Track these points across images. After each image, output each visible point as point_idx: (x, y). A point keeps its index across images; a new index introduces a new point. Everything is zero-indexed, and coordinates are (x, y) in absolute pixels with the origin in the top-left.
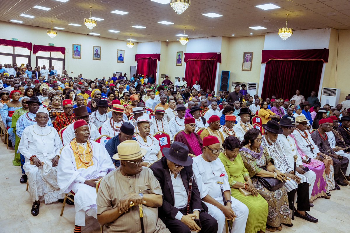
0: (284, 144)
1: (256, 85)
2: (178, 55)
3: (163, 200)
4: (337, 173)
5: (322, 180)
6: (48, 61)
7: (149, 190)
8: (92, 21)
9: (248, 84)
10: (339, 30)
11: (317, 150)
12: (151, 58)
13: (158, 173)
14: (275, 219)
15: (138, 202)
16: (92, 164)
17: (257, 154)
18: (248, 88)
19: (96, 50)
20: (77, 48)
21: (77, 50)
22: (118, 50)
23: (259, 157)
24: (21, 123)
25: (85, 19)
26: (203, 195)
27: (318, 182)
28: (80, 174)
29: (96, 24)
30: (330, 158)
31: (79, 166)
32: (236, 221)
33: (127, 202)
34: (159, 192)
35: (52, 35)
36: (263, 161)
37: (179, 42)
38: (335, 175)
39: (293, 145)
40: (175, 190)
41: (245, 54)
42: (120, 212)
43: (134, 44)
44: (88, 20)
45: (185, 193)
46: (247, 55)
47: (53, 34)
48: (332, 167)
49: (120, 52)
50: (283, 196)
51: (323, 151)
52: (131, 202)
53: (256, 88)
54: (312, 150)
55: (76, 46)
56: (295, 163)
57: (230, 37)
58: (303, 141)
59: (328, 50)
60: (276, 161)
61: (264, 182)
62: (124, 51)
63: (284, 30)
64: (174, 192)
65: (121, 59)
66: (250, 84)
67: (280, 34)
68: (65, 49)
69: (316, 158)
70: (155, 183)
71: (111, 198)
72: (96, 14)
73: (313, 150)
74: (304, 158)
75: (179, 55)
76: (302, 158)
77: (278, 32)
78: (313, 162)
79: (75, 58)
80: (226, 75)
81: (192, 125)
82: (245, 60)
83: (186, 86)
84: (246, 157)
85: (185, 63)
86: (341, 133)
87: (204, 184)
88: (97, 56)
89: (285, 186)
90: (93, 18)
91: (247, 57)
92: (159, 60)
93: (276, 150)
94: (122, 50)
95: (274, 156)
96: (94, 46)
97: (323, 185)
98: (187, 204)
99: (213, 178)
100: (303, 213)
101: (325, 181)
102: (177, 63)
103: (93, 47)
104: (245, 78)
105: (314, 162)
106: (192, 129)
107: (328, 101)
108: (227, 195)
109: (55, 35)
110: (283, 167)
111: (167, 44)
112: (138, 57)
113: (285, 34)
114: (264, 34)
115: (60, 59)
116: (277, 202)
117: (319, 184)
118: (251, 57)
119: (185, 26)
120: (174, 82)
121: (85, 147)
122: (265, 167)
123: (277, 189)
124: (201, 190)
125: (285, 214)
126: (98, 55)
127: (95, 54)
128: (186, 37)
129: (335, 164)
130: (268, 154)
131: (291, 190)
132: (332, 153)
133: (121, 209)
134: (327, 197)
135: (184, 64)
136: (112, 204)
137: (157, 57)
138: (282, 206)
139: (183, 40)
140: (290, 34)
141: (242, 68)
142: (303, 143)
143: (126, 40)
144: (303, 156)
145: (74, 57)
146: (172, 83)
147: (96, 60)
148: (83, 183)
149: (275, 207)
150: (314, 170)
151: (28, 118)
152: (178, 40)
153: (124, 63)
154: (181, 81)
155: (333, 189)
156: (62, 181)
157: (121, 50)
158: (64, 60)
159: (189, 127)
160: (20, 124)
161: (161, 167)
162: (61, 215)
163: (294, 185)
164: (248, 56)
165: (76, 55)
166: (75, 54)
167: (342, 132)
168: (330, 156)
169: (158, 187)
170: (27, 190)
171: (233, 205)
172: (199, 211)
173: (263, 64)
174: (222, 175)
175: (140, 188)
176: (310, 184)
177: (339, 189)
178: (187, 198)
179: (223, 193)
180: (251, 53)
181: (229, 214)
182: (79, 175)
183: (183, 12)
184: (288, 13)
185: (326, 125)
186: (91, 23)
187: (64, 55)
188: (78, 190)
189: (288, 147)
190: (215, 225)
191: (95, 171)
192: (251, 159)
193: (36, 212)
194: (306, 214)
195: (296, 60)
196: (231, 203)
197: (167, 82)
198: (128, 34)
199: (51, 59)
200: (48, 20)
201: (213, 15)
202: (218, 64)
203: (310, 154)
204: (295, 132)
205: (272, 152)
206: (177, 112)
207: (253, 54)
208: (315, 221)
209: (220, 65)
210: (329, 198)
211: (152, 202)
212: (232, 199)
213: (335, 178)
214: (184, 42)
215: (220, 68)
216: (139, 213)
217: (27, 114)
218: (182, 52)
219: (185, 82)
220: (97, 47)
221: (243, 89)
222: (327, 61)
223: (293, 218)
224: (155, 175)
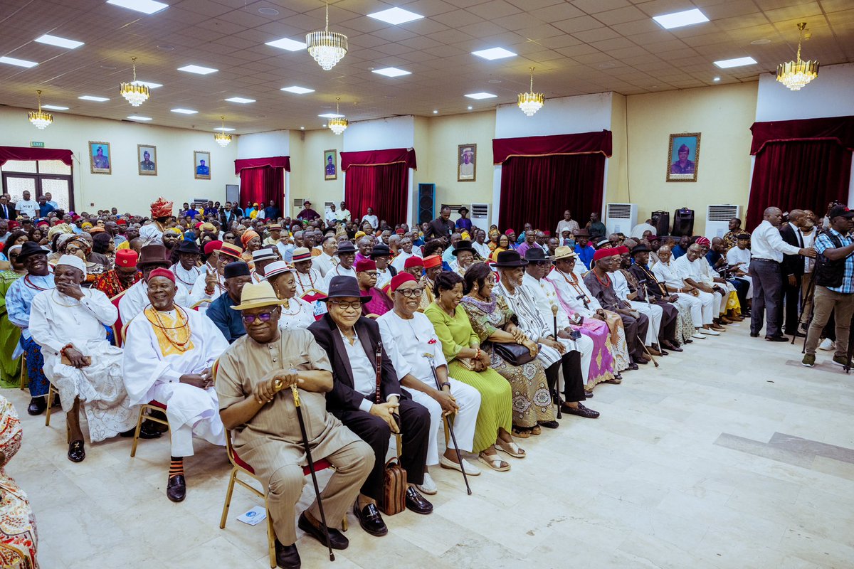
0: (535, 292)
1: (486, 208)
2: (327, 157)
3: (334, 380)
4: (631, 340)
5: (605, 352)
6: (32, 181)
7: (308, 363)
8: (139, 88)
9: (471, 208)
10: (626, 95)
11: (595, 304)
12: (269, 166)
13: (322, 336)
14: (527, 413)
15: (288, 379)
16: (191, 347)
17: (487, 306)
18: (471, 215)
19: (146, 153)
20: (99, 150)
21: (100, 156)
22: (195, 153)
23: (490, 310)
24: (16, 296)
25: (122, 85)
26: (401, 374)
27: (597, 355)
28: (171, 365)
29: (148, 94)
30: (618, 317)
31: (167, 351)
32: (461, 416)
33: (269, 384)
34: (327, 366)
35: (40, 122)
36: (498, 316)
37: (328, 129)
38: (628, 344)
39: (551, 294)
40: (354, 363)
41: (461, 148)
42: (260, 402)
43: (231, 137)
44: (129, 87)
45: (370, 370)
46: (464, 150)
47: (44, 120)
48: (621, 332)
49: (200, 157)
50: (537, 374)
51: (605, 306)
52: (277, 382)
53: (488, 213)
54: (586, 303)
55: (98, 145)
56: (555, 318)
57: (429, 115)
58: (569, 290)
59: (610, 132)
60: (521, 320)
61: (503, 351)
62: (208, 153)
63: (527, 98)
64: (352, 367)
65: (203, 171)
66: (475, 207)
67: (521, 105)
68: (72, 153)
69: (594, 317)
70: (318, 354)
71: (241, 380)
72: (145, 73)
73: (589, 305)
74: (573, 317)
75: (330, 157)
76: (569, 318)
77: (517, 102)
78: (587, 323)
79: (97, 173)
80: (427, 191)
81: (370, 274)
82: (463, 159)
83: (349, 219)
84: (469, 310)
85: (344, 174)
86: (635, 275)
87: (403, 356)
88: (148, 165)
89: (541, 359)
90: (141, 83)
91: (465, 155)
92: (288, 169)
93: (522, 303)
94: (205, 153)
95: (519, 312)
96: (139, 146)
97: (608, 361)
98: (375, 387)
99: (416, 346)
100: (575, 404)
101: (610, 353)
102: (326, 174)
103: (137, 147)
104: (466, 195)
105: (591, 322)
106: (372, 280)
107: (617, 227)
108: (442, 373)
109: (49, 122)
110: (536, 329)
111: (303, 135)
112: (241, 166)
113: (530, 104)
114: (494, 108)
115: (62, 177)
116: (528, 384)
117: (599, 359)
118: (473, 153)
119: (338, 97)
120: (323, 214)
121: (175, 317)
122: (503, 327)
123: (527, 362)
124: (397, 367)
125: (543, 405)
126: (151, 163)
127: (144, 163)
128: (342, 119)
129: (626, 326)
130: (507, 306)
131: (550, 364)
132: (621, 307)
133: (260, 397)
134: (615, 381)
135: (342, 175)
136: (244, 392)
137: (284, 162)
138: (538, 392)
139: (336, 125)
140: (539, 105)
141: (459, 177)
142: (570, 293)
143: (211, 130)
144: (572, 314)
145: (95, 169)
146: (319, 216)
147: (148, 174)
148: (176, 381)
149: (526, 392)
150: (590, 335)
151: (30, 286)
152: (324, 126)
153: (210, 179)
154: (339, 210)
155: (626, 370)
156: (135, 380)
157: (202, 153)
158: (70, 179)
159: (365, 277)
160: (14, 298)
161: (326, 327)
162: (133, 455)
163: (554, 355)
164: (466, 151)
165: (99, 166)
166: (97, 164)
167: (637, 273)
168: (619, 313)
169: (324, 359)
170: (47, 425)
171: (453, 391)
172: (398, 397)
173: (497, 166)
174: (432, 342)
175: (291, 362)
176: (582, 352)
177: (637, 368)
178: (375, 378)
179: (435, 371)
180: (473, 147)
181: (446, 403)
182: (169, 368)
183: (335, 65)
184: (531, 65)
185: (606, 260)
186: (137, 93)
187: (69, 167)
188: (172, 393)
189: (543, 298)
190: (425, 416)
191: (197, 356)
192: (477, 313)
193: (78, 455)
194: (581, 406)
195: (557, 154)
196: (449, 386)
197: (309, 213)
198: (217, 116)
199: (38, 177)
200: (31, 88)
201: (392, 72)
202: (411, 170)
203: (584, 311)
204: (554, 274)
205: (516, 306)
206: (339, 257)
207: (476, 148)
208: (595, 415)
209: (414, 172)
210: (619, 383)
211: (314, 383)
212: (451, 380)
213: (629, 350)
214: (338, 128)
215: (414, 180)
216: (293, 400)
217: (25, 278)
218: (335, 151)
219: (347, 212)
220: (146, 146)
221: (464, 217)
222: (610, 154)
223: (559, 417)
224: (319, 340)
